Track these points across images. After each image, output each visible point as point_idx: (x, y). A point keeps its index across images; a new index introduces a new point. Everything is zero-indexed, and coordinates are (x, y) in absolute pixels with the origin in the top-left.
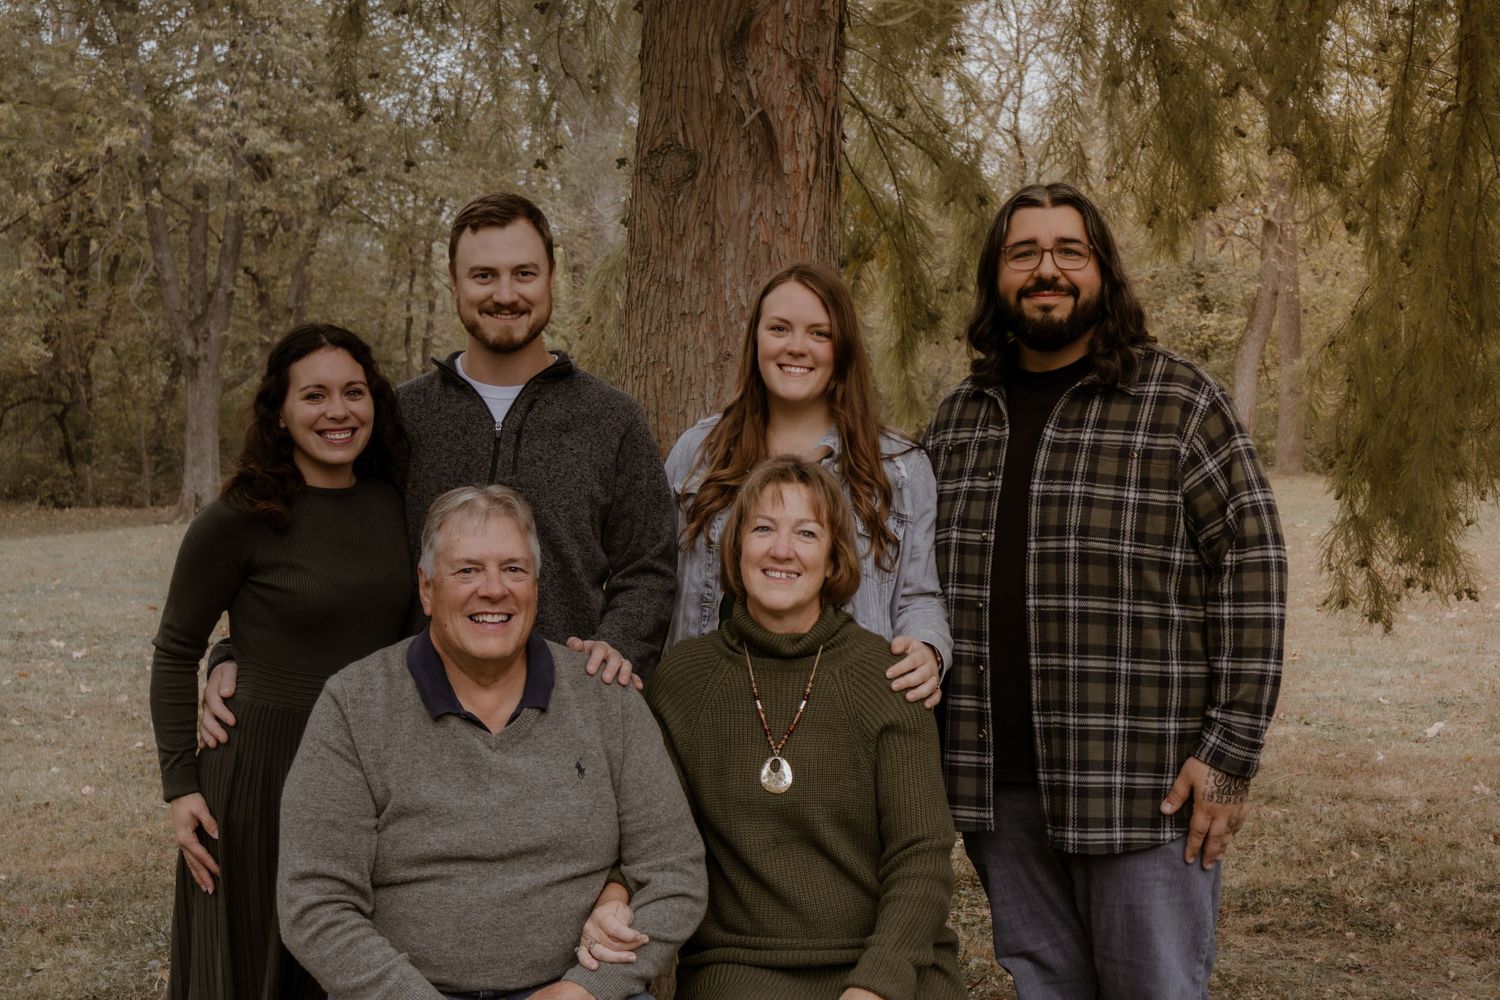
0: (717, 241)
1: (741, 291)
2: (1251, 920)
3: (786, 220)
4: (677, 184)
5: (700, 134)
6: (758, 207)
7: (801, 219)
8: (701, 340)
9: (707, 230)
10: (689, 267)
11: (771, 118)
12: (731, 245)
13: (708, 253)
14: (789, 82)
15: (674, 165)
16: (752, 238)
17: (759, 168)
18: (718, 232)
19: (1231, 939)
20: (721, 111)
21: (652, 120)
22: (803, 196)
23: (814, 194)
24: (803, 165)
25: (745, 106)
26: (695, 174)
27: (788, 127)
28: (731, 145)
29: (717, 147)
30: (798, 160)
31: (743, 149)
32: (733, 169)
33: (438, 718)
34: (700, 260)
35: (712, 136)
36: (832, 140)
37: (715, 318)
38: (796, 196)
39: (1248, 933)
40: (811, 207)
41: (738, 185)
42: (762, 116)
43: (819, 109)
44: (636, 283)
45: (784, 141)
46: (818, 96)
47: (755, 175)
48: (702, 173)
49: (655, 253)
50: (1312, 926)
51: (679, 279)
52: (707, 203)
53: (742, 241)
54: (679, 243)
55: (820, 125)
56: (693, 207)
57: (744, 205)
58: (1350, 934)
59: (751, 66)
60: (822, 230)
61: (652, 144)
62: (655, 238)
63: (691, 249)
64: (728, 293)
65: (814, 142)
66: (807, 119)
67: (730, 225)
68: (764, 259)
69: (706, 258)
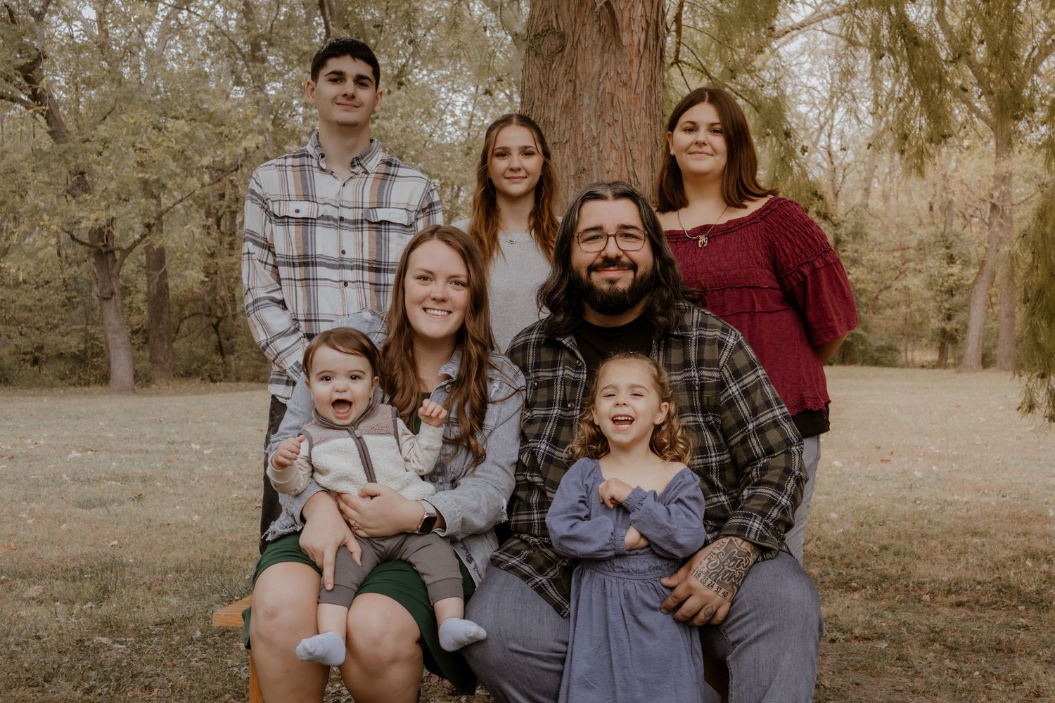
0: (578, 93)
1: (593, 126)
2: (953, 598)
3: (624, 78)
4: (552, 55)
5: (567, 21)
6: (605, 69)
7: (634, 77)
8: (566, 160)
9: (571, 85)
10: (558, 112)
11: (614, 7)
12: (586, 95)
13: (571, 100)
15: (551, 43)
16: (601, 88)
17: (606, 41)
18: (578, 87)
19: (939, 610)
20: (581, 4)
21: (536, 14)
22: (636, 62)
23: (644, 61)
24: (636, 41)
26: (564, 48)
27: (626, 14)
28: (588, 27)
29: (578, 29)
30: (634, 36)
31: (595, 29)
32: (589, 43)
34: (566, 106)
35: (575, 21)
36: (657, 26)
37: (576, 145)
38: (631, 61)
39: (951, 606)
40: (642, 69)
41: (592, 54)
42: (608, 4)
45: (623, 23)
47: (603, 47)
48: (568, 47)
49: (537, 103)
50: (995, 603)
51: (552, 120)
52: (572, 66)
53: (594, 92)
54: (553, 96)
55: (648, 14)
56: (562, 71)
57: (596, 68)
58: (1022, 608)
60: (649, 87)
61: (537, 30)
62: (537, 93)
63: (560, 99)
64: (584, 128)
65: (644, 25)
66: (639, 10)
67: (586, 82)
68: (609, 104)
69: (570, 105)
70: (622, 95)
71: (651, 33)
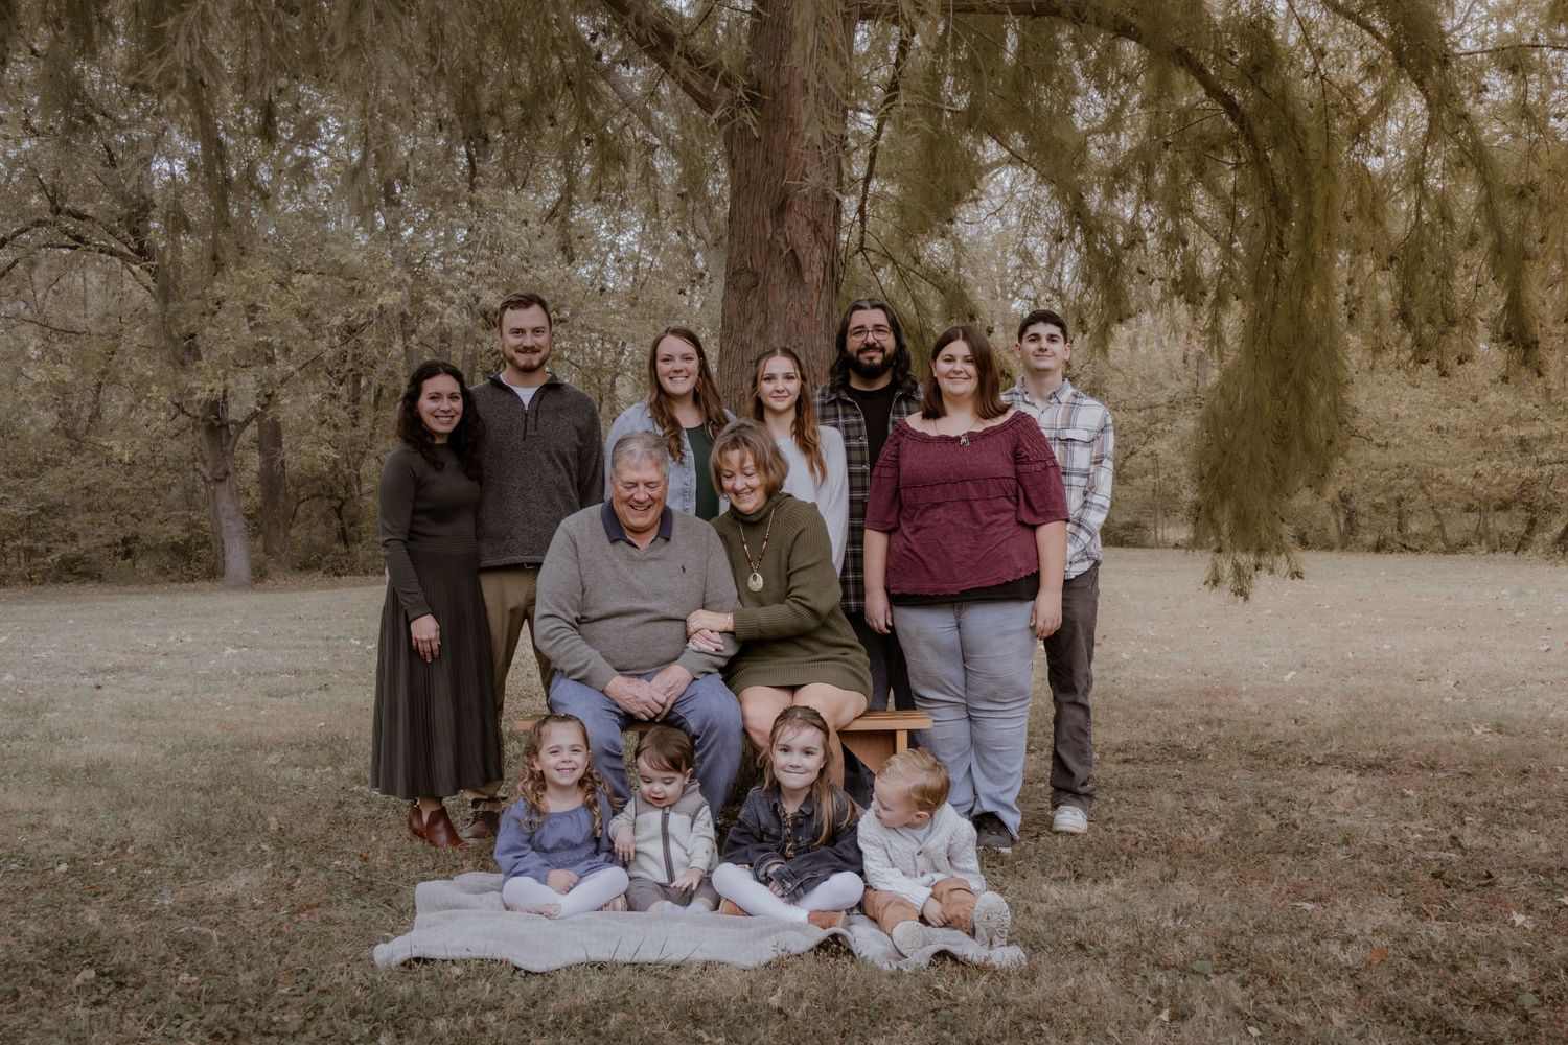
0: (769, 321)
2: (1120, 756)
3: (807, 308)
4: (747, 290)
5: (760, 262)
6: (791, 302)
7: (815, 309)
9: (763, 315)
11: (798, 253)
12: (776, 323)
14: (808, 233)
15: (745, 280)
16: (788, 317)
17: (791, 280)
18: (769, 316)
20: (771, 248)
21: (733, 255)
22: (816, 295)
23: (823, 295)
24: (815, 278)
25: (783, 246)
26: (757, 284)
27: (807, 257)
28: (776, 268)
29: (769, 268)
30: (814, 275)
31: (782, 270)
32: (777, 281)
33: (613, 542)
35: (766, 263)
38: (812, 296)
39: (1118, 763)
41: (780, 290)
42: (793, 251)
43: (825, 248)
44: (725, 345)
45: (805, 265)
46: (824, 241)
47: (789, 284)
48: (761, 284)
50: (1157, 759)
52: (763, 300)
53: (782, 320)
54: (749, 322)
55: (826, 256)
56: (756, 301)
57: (784, 300)
59: (786, 225)
60: (827, 315)
61: (734, 269)
62: (735, 320)
63: (755, 324)
65: (822, 265)
66: (818, 253)
67: (776, 312)
70: (805, 323)
71: (828, 271)
